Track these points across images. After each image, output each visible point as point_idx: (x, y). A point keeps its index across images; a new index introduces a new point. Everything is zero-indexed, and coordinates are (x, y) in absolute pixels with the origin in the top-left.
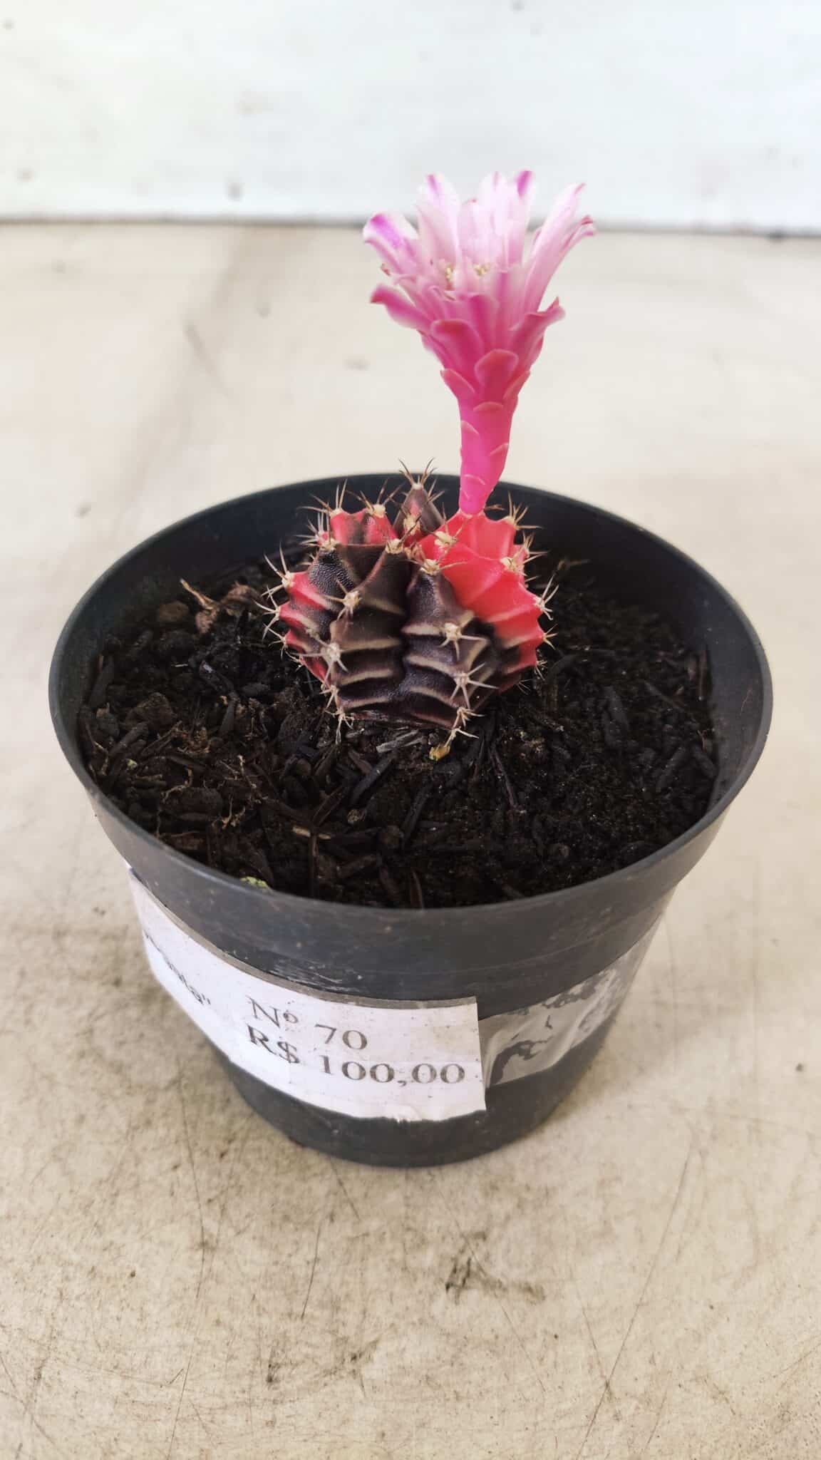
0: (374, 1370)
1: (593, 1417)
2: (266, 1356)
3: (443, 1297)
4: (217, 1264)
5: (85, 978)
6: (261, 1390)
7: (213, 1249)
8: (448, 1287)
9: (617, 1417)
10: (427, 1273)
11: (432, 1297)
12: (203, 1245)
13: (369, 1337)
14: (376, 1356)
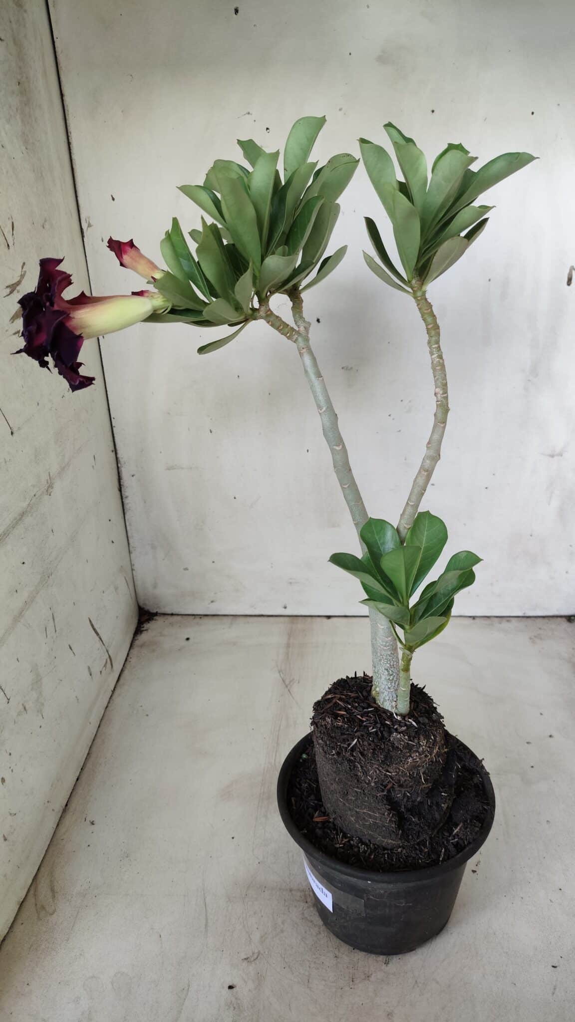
0: (373, 978)
1: (414, 987)
2: (351, 976)
3: (384, 965)
4: (339, 960)
5: (299, 901)
6: (351, 983)
7: (338, 958)
8: (385, 964)
9: (418, 986)
10: (380, 961)
11: (382, 965)
12: (336, 957)
13: (370, 973)
14: (373, 976)
